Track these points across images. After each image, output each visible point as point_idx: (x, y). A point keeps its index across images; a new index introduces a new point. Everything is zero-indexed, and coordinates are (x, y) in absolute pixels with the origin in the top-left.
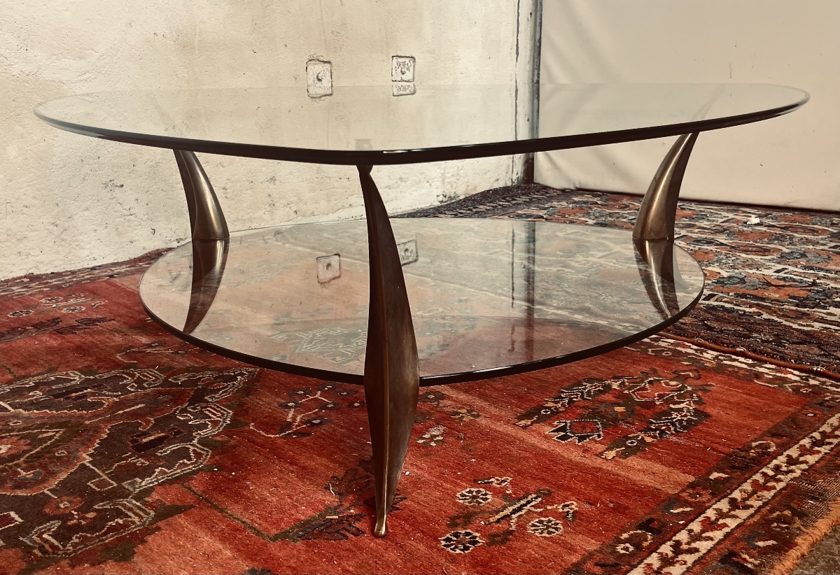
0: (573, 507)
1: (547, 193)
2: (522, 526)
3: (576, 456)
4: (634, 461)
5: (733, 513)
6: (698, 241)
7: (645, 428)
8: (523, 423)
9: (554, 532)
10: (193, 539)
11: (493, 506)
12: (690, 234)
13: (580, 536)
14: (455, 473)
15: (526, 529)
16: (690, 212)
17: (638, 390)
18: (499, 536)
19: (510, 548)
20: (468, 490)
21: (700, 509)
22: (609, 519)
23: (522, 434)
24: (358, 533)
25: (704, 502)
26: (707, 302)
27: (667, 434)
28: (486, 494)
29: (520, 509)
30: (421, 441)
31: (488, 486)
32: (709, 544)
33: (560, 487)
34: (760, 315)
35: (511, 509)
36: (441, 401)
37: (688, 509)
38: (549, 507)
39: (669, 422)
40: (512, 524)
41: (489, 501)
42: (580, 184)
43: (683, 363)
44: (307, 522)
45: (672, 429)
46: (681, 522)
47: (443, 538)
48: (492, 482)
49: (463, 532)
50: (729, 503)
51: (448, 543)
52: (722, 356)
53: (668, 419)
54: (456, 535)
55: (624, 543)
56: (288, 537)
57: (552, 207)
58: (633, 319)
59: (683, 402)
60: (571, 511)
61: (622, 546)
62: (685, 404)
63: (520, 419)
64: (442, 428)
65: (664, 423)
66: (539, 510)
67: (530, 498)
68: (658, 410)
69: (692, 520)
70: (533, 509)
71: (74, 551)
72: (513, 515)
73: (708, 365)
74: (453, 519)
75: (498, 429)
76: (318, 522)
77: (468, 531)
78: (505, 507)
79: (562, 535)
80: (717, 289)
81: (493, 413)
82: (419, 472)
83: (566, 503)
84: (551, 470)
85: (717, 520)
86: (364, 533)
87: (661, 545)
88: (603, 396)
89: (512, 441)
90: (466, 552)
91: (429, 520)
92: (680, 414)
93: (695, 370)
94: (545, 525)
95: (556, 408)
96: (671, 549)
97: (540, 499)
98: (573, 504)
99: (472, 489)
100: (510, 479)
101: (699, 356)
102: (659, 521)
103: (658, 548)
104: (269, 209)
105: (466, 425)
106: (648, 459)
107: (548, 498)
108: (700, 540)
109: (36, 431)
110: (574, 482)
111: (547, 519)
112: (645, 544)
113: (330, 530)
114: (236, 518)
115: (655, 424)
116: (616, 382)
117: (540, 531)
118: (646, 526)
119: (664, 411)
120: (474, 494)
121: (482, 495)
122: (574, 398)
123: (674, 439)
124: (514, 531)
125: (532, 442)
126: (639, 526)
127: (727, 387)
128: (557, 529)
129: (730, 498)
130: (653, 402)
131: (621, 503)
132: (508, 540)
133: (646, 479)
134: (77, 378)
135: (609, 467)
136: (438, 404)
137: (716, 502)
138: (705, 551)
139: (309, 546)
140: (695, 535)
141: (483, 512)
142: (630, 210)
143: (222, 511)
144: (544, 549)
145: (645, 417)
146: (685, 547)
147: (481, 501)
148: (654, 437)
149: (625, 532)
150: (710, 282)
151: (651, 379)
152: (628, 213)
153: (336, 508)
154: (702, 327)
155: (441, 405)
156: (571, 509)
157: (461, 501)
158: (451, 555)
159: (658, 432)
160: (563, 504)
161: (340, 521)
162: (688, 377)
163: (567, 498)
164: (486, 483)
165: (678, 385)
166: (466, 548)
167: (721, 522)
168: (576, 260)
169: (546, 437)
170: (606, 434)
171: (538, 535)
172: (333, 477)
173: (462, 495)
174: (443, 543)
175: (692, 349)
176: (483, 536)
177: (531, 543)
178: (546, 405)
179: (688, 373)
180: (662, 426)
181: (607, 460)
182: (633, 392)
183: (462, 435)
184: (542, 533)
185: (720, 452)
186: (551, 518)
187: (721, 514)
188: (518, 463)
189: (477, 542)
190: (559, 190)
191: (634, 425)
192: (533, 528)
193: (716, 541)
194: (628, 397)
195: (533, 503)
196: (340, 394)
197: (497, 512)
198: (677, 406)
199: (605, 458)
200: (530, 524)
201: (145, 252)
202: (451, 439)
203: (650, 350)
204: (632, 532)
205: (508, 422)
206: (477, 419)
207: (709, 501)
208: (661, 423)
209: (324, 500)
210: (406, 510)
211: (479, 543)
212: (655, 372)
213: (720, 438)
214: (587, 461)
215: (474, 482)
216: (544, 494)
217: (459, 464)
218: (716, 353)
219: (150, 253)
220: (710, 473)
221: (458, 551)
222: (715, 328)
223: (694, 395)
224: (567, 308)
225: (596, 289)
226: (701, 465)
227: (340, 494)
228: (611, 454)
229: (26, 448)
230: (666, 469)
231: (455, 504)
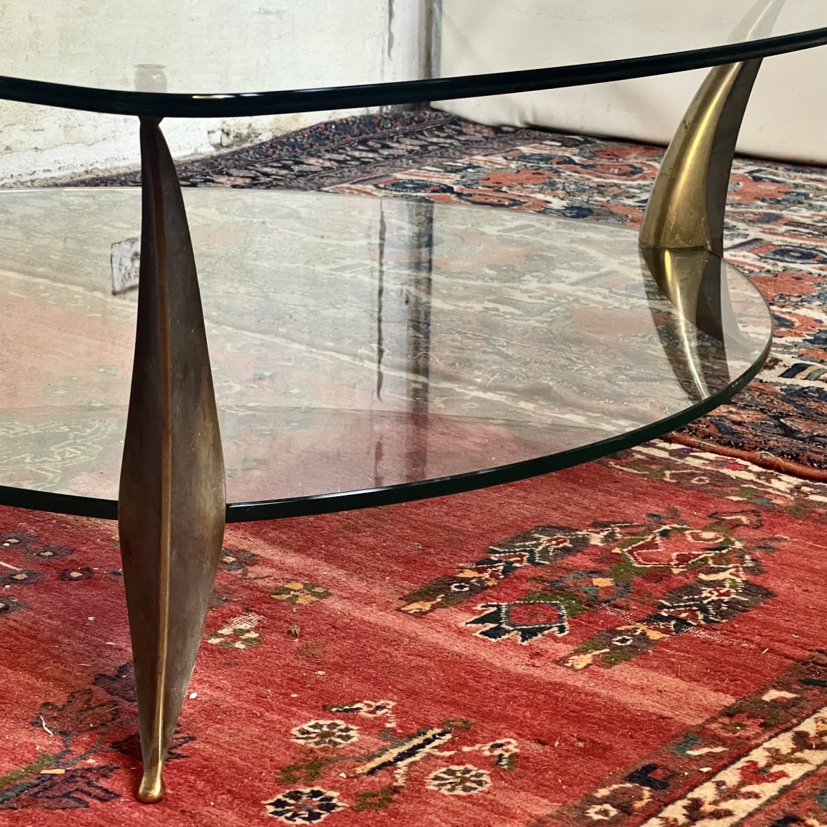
0: (510, 747)
1: (461, 133)
2: (415, 780)
3: (516, 664)
4: (624, 672)
5: (798, 755)
6: (782, 253)
7: (650, 616)
8: (414, 607)
9: (475, 789)
11: (360, 748)
12: (767, 238)
13: (523, 794)
14: (287, 695)
15: (423, 784)
16: (773, 187)
17: (641, 547)
18: (374, 795)
19: (395, 814)
20: (313, 722)
21: (741, 749)
22: (576, 765)
23: (413, 627)
24: (108, 796)
25: (748, 738)
26: (789, 381)
27: (690, 625)
28: (347, 730)
29: (412, 752)
30: (214, 641)
31: (350, 715)
32: (753, 804)
33: (486, 716)
35: (395, 752)
36: (250, 569)
37: (719, 749)
38: (466, 749)
39: (695, 605)
40: (397, 776)
41: (354, 740)
42: (534, 114)
43: (732, 498)
44: (5, 781)
45: (701, 616)
46: (705, 770)
47: (270, 801)
48: (358, 709)
49: (308, 790)
50: (794, 739)
51: (280, 809)
52: (807, 485)
53: (693, 600)
54: (296, 796)
55: (601, 804)
57: (471, 166)
58: (636, 411)
59: (725, 570)
60: (507, 755)
61: (598, 808)
62: (727, 573)
63: (409, 599)
64: (255, 618)
65: (686, 606)
66: (447, 754)
67: (429, 734)
68: (675, 585)
69: (725, 767)
70: (436, 752)
72: (399, 763)
73: (779, 502)
74: (285, 770)
75: (366, 618)
76: (26, 781)
77: (316, 788)
78: (384, 750)
79: (489, 793)
80: (811, 355)
81: (356, 589)
82: (216, 694)
83: (498, 742)
84: (470, 688)
85: (769, 765)
86: (118, 796)
87: (666, 805)
88: (572, 558)
89: (393, 639)
90: (315, 822)
91: (242, 772)
92: (718, 591)
93: (753, 511)
94: (458, 777)
95: (480, 580)
96: (685, 812)
97: (448, 736)
98: (509, 743)
99: (321, 722)
100: (392, 704)
101: (763, 486)
102: (665, 768)
103: (660, 811)
105: (304, 611)
106: (651, 667)
107: (465, 734)
108: (736, 798)
110: (512, 707)
111: (462, 768)
112: (638, 805)
113: (50, 793)
115: (668, 608)
116: (598, 533)
117: (449, 787)
118: (643, 776)
119: (686, 586)
120: (325, 729)
121: (341, 730)
122: (517, 561)
123: (703, 634)
124: (401, 787)
125: (434, 641)
126: (628, 776)
127: (810, 543)
128: (480, 783)
129: (797, 733)
130: (669, 568)
131: (599, 741)
132: (390, 801)
133: (645, 702)
135: (579, 681)
136: (245, 574)
137: (770, 738)
138: (743, 815)
139: (14, 819)
140: (729, 789)
141: (343, 757)
142: (644, 178)
144: (456, 814)
145: (650, 595)
146: (707, 808)
147: (338, 740)
148: (667, 631)
149: (604, 787)
150: (799, 340)
151: (667, 527)
152: (639, 187)
153: (58, 757)
154: (775, 431)
155: (250, 575)
156: (507, 751)
157: (301, 742)
159: (673, 622)
160: (491, 743)
161: (70, 778)
162: (738, 524)
163: (499, 734)
164: (346, 711)
165: (717, 538)
166: (313, 816)
167: (776, 768)
168: (524, 287)
169: (461, 632)
170: (576, 625)
171: (447, 793)
172: (47, 704)
173: (303, 732)
174: (271, 809)
175: (750, 471)
176: (345, 795)
177: (435, 806)
178: (461, 575)
179: (738, 517)
180: (681, 612)
181: (576, 671)
182: (630, 552)
183: (296, 629)
184: (453, 789)
185: (787, 657)
186: (469, 766)
187: (777, 757)
188: (409, 677)
189: (335, 806)
190: (487, 126)
191: (628, 609)
192: (437, 782)
193: (764, 799)
194: (618, 559)
196: (38, 555)
197: (370, 758)
198: (713, 577)
199: (572, 667)
200: (432, 776)
202: (275, 637)
203: (668, 473)
204: (615, 786)
205: (386, 606)
206: (324, 601)
207: (757, 735)
208: (680, 607)
209: (32, 744)
210: (196, 758)
211: (338, 807)
212: (675, 515)
213: (788, 632)
214: (538, 673)
215: (325, 710)
216: (456, 727)
217: (292, 679)
218: (796, 481)
220: (765, 690)
221: (299, 821)
222: (799, 431)
223: (747, 557)
224: (504, 389)
225: (563, 350)
226: (747, 678)
227: (63, 733)
228: (582, 661)
230: (683, 685)
231: (290, 746)
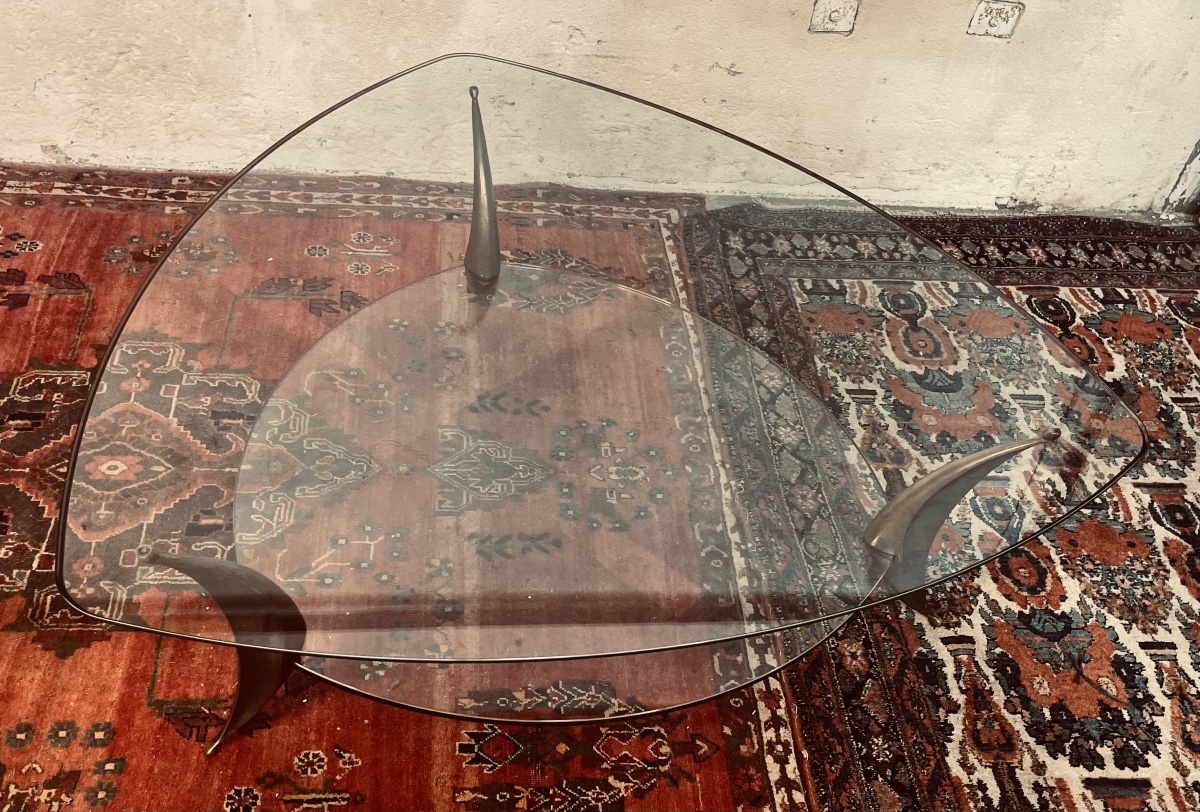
3: (439, 777)
8: (466, 702)
10: (114, 666)
11: (308, 783)
14: (337, 726)
20: (319, 752)
24: (202, 739)
26: (938, 647)
28: (321, 767)
29: (319, 801)
30: (363, 667)
31: (335, 759)
33: (376, 802)
34: (954, 708)
35: (313, 796)
36: (446, 622)
39: (573, 797)
41: (315, 775)
43: (725, 729)
44: (190, 702)
45: (562, 807)
47: (237, 788)
48: (344, 757)
49: (255, 793)
51: (233, 796)
52: (784, 745)
53: (580, 792)
54: (249, 792)
56: (160, 708)
59: (627, 782)
62: (626, 785)
63: (471, 695)
65: (569, 794)
67: (342, 795)
68: (589, 775)
70: (326, 809)
71: (48, 626)
72: (305, 805)
74: (268, 774)
75: (436, 695)
76: (192, 708)
77: (259, 795)
78: (312, 792)
81: (463, 671)
82: (317, 704)
84: (399, 779)
86: (203, 742)
91: (255, 762)
92: (600, 794)
93: (718, 747)
95: (517, 704)
97: (345, 803)
99: (321, 754)
100: (359, 764)
101: (758, 731)
104: (704, 162)
105: (422, 671)
109: (157, 458)
113: (189, 722)
114: (156, 663)
115: (560, 789)
119: (592, 780)
120: (315, 760)
121: (318, 766)
122: (554, 700)
125: (438, 734)
127: (700, 794)
130: (603, 761)
134: (250, 395)
136: (439, 624)
139: (161, 727)
141: (294, 784)
143: (157, 649)
145: (566, 773)
147: (309, 771)
148: (532, 805)
153: (218, 702)
155: (440, 627)
157: (296, 760)
158: (221, 808)
159: (547, 800)
161: (207, 717)
162: (694, 752)
164: (338, 754)
165: (663, 756)
169: (455, 737)
170: (502, 770)
173: (306, 755)
174: (231, 793)
175: (773, 713)
178: (516, 693)
179: (704, 746)
180: (560, 797)
181: (453, 802)
183: (400, 682)
188: (391, 751)
191: (543, 777)
194: (595, 737)
195: (333, 803)
197: (301, 792)
198: (614, 783)
199: (454, 798)
201: (525, 180)
202: (386, 681)
203: (731, 682)
205: (455, 692)
206: (439, 671)
208: (565, 792)
209: (222, 688)
210: (253, 741)
214: (437, 791)
215: (332, 748)
216: (355, 800)
217: (352, 716)
219: (526, 184)
223: (653, 781)
228: (466, 797)
229: (131, 477)
231: (292, 760)
